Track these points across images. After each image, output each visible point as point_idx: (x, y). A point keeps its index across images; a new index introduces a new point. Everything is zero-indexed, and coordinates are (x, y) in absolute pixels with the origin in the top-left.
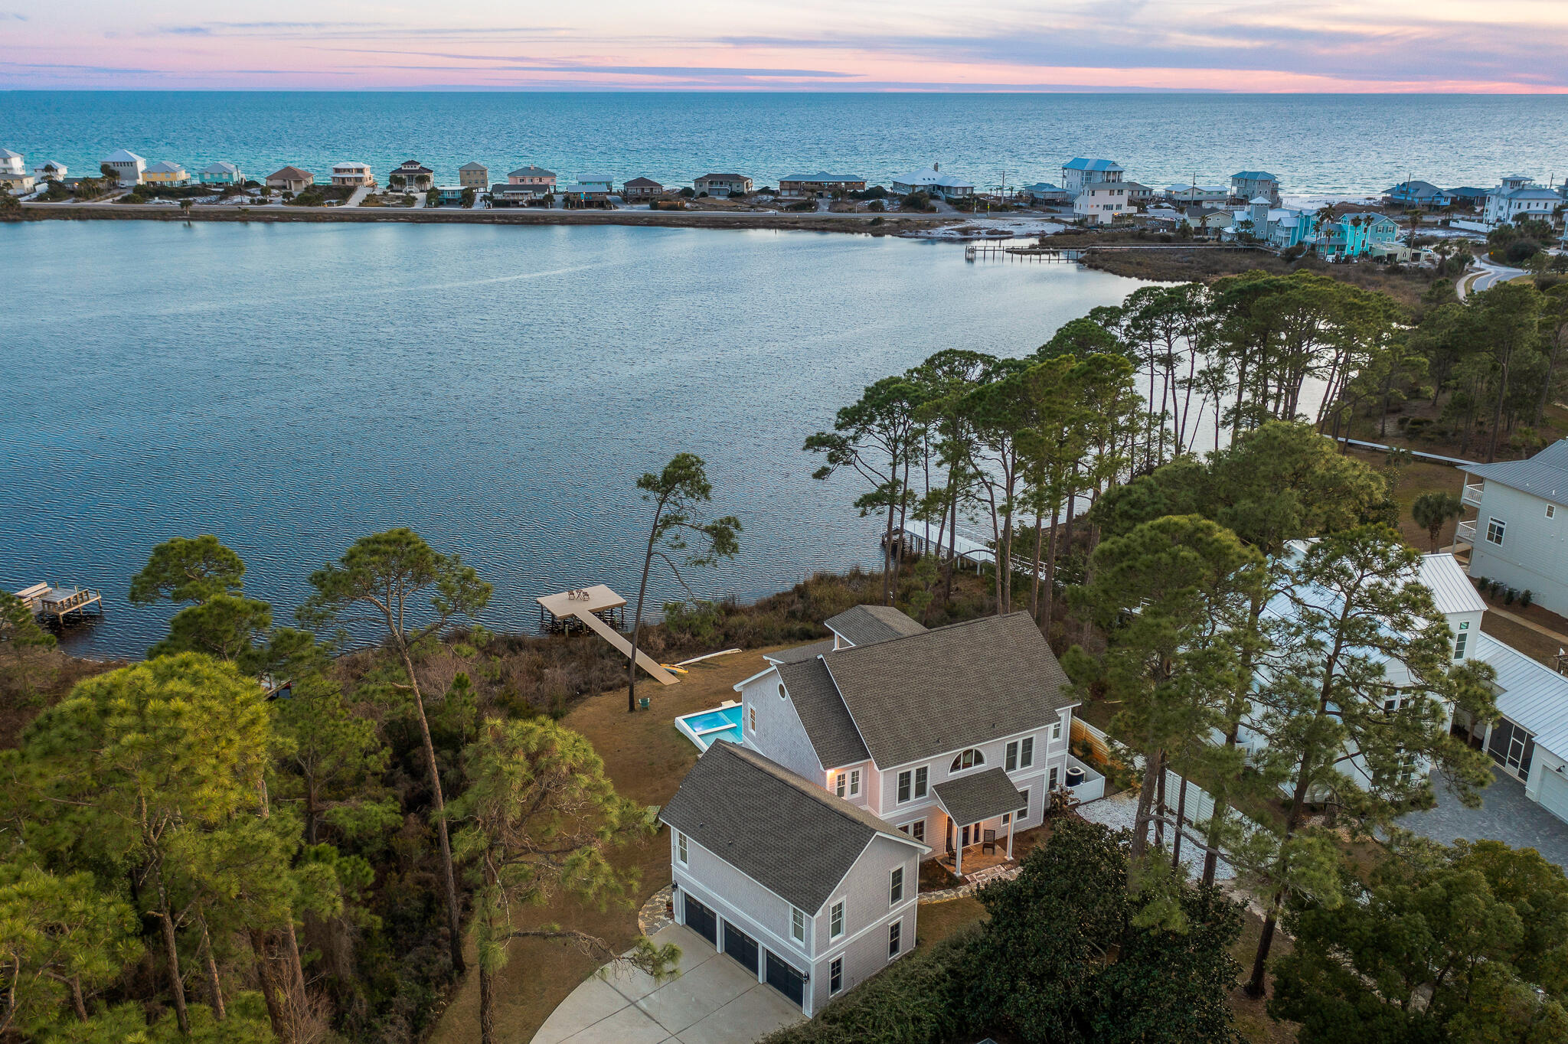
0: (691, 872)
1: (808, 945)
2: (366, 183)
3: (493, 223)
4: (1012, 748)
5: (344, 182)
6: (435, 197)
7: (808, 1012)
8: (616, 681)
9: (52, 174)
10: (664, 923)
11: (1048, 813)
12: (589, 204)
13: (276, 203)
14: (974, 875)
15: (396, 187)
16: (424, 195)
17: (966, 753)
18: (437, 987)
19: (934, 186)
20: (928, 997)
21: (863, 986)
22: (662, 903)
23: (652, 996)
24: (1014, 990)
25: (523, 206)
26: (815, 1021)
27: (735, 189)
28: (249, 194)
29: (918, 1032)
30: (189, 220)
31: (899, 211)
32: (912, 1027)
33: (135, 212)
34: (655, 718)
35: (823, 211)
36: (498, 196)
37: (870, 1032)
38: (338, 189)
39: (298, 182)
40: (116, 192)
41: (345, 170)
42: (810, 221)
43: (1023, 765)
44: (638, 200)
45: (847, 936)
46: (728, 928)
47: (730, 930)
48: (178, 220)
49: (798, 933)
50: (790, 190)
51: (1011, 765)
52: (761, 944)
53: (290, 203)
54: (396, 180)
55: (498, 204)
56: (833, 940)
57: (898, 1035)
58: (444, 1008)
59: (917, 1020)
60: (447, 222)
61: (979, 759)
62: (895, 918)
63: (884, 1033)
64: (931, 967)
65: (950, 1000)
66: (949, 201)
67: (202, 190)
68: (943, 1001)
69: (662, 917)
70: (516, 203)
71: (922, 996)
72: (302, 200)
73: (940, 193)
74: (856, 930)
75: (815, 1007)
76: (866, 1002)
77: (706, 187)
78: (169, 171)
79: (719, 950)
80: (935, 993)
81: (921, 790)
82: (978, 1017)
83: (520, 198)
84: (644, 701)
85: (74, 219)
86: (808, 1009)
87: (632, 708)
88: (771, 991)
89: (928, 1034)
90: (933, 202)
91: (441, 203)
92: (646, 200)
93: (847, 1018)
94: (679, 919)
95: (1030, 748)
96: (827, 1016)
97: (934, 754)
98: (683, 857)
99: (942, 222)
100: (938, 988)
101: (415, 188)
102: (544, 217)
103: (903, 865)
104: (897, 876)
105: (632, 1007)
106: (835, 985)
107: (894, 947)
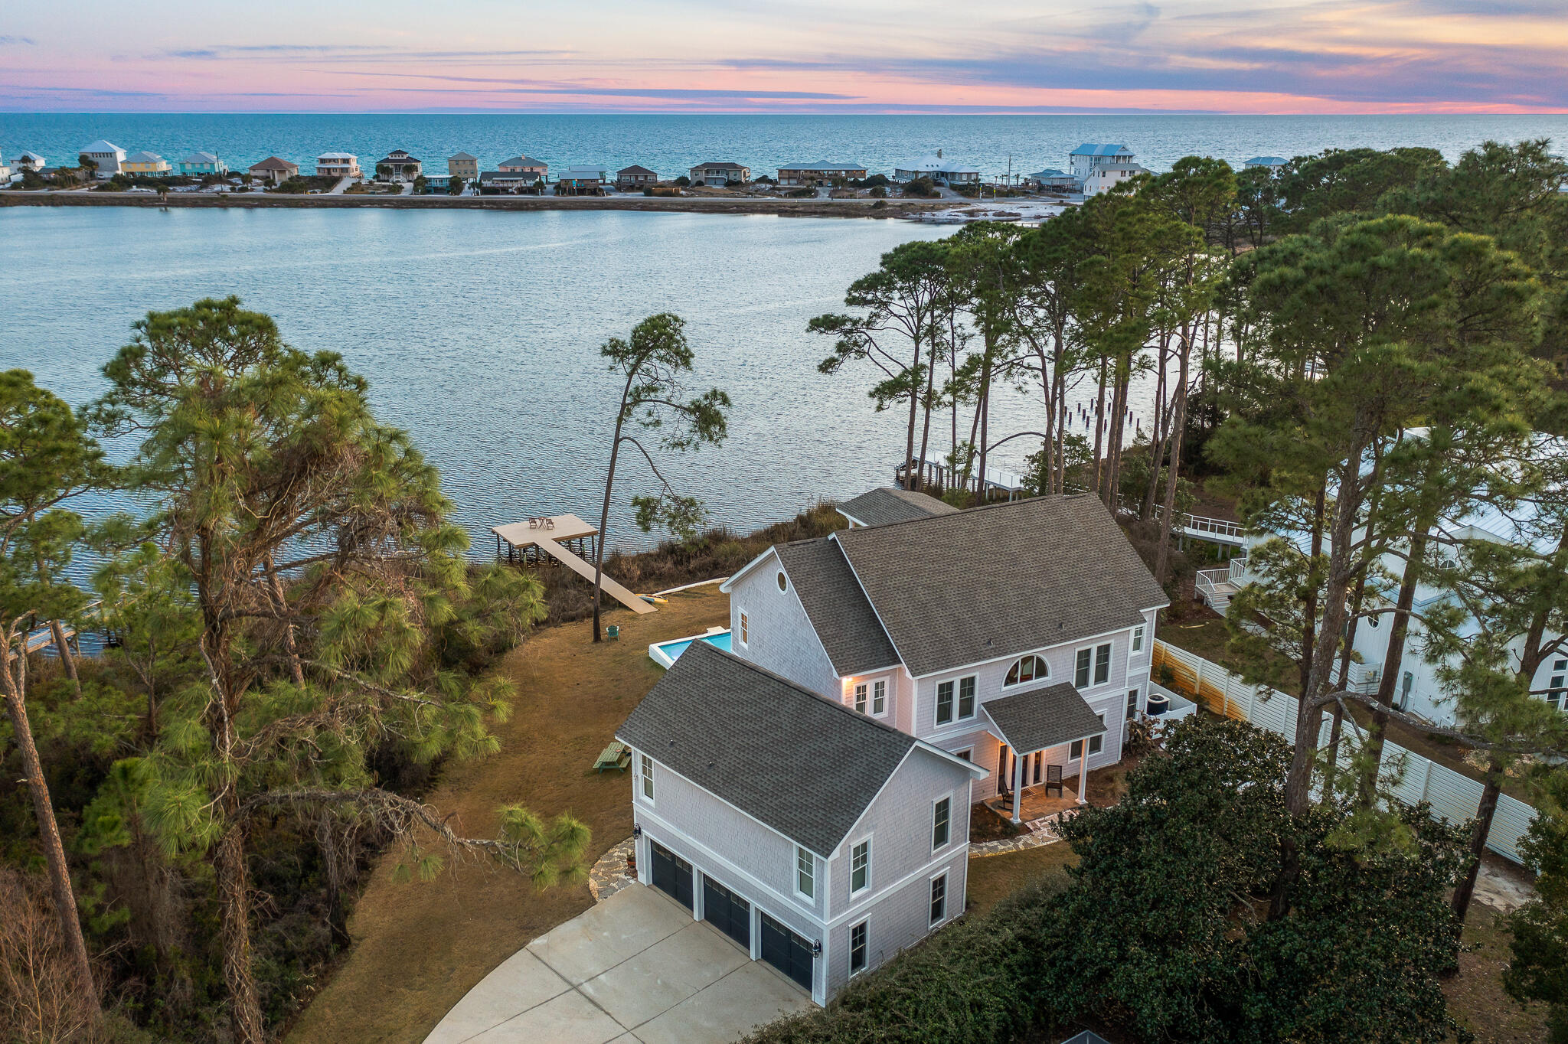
0: (658, 811)
1: (820, 902)
2: (352, 174)
3: (481, 208)
4: (1084, 656)
5: (329, 173)
6: (422, 184)
7: (820, 997)
8: (579, 611)
9: (30, 165)
10: (624, 883)
11: (1126, 748)
12: (581, 192)
13: (258, 190)
14: (1037, 822)
15: (382, 177)
16: (412, 184)
17: (1025, 660)
18: (307, 965)
19: (937, 173)
20: (992, 974)
21: (899, 960)
22: (621, 858)
23: (602, 977)
24: (1123, 958)
25: (512, 193)
26: (831, 1008)
27: (732, 177)
28: (230, 183)
29: (979, 1023)
30: (165, 206)
31: (902, 197)
32: (971, 1017)
33: (111, 198)
34: (625, 649)
35: (823, 196)
36: (487, 183)
37: (911, 1023)
38: (323, 179)
39: (282, 172)
40: (94, 182)
41: (330, 160)
42: (810, 205)
43: (1097, 681)
44: (631, 188)
45: (875, 890)
46: (710, 885)
47: (712, 888)
48: (154, 206)
49: (806, 885)
50: (789, 178)
51: (1082, 680)
52: (754, 904)
53: (271, 191)
54: (382, 169)
55: (487, 191)
56: (854, 895)
57: (952, 1028)
58: (312, 995)
59: (977, 1006)
60: (434, 207)
61: (1042, 671)
62: (938, 869)
63: (931, 1024)
64: (994, 933)
65: (1024, 979)
66: (953, 188)
67: (184, 180)
68: (1013, 979)
69: (622, 876)
70: (505, 191)
71: (984, 972)
72: (286, 187)
73: (943, 180)
74: (885, 884)
75: (831, 989)
76: (904, 980)
77: (702, 176)
78: (149, 161)
79: (696, 917)
80: (1002, 968)
81: (966, 710)
82: (1067, 1001)
83: (510, 185)
84: (613, 630)
85: (46, 205)
86: (820, 993)
87: (597, 638)
88: (768, 971)
89: (994, 1026)
90: (936, 189)
91: (429, 192)
92: (640, 189)
93: (878, 1002)
94: (644, 877)
95: (1107, 658)
96: (848, 1000)
97: (985, 658)
98: (648, 791)
99: (948, 206)
100: (1006, 961)
101: (402, 178)
102: (534, 203)
103: (949, 794)
104: (943, 809)
105: (574, 992)
106: (858, 960)
107: (937, 911)
